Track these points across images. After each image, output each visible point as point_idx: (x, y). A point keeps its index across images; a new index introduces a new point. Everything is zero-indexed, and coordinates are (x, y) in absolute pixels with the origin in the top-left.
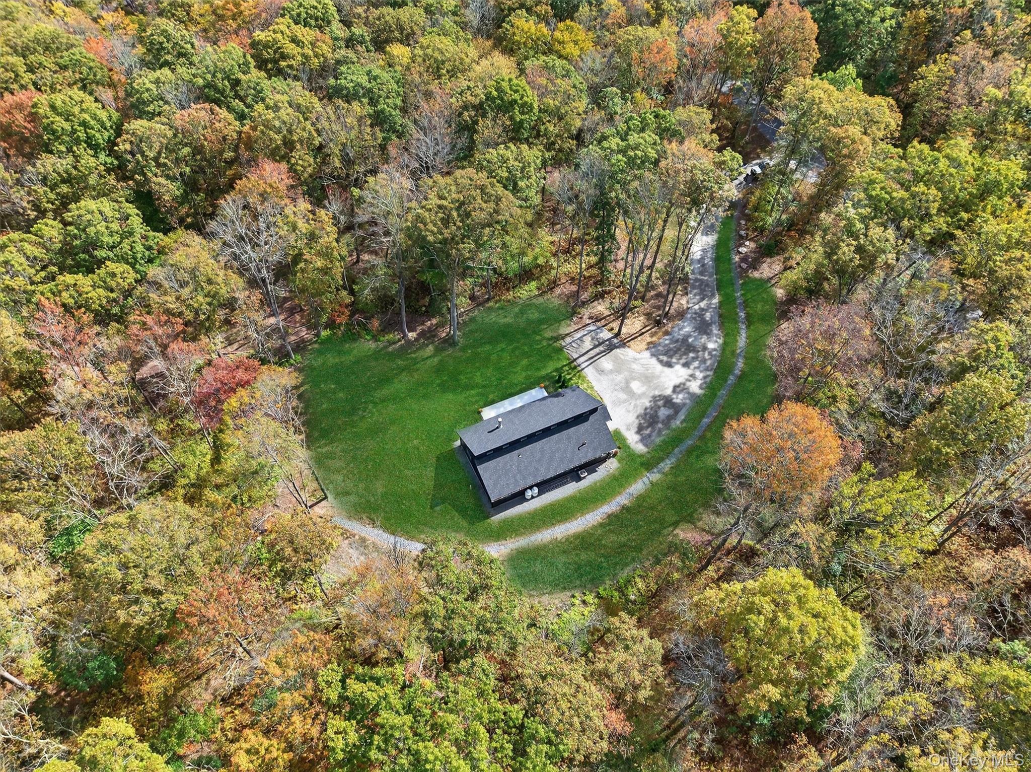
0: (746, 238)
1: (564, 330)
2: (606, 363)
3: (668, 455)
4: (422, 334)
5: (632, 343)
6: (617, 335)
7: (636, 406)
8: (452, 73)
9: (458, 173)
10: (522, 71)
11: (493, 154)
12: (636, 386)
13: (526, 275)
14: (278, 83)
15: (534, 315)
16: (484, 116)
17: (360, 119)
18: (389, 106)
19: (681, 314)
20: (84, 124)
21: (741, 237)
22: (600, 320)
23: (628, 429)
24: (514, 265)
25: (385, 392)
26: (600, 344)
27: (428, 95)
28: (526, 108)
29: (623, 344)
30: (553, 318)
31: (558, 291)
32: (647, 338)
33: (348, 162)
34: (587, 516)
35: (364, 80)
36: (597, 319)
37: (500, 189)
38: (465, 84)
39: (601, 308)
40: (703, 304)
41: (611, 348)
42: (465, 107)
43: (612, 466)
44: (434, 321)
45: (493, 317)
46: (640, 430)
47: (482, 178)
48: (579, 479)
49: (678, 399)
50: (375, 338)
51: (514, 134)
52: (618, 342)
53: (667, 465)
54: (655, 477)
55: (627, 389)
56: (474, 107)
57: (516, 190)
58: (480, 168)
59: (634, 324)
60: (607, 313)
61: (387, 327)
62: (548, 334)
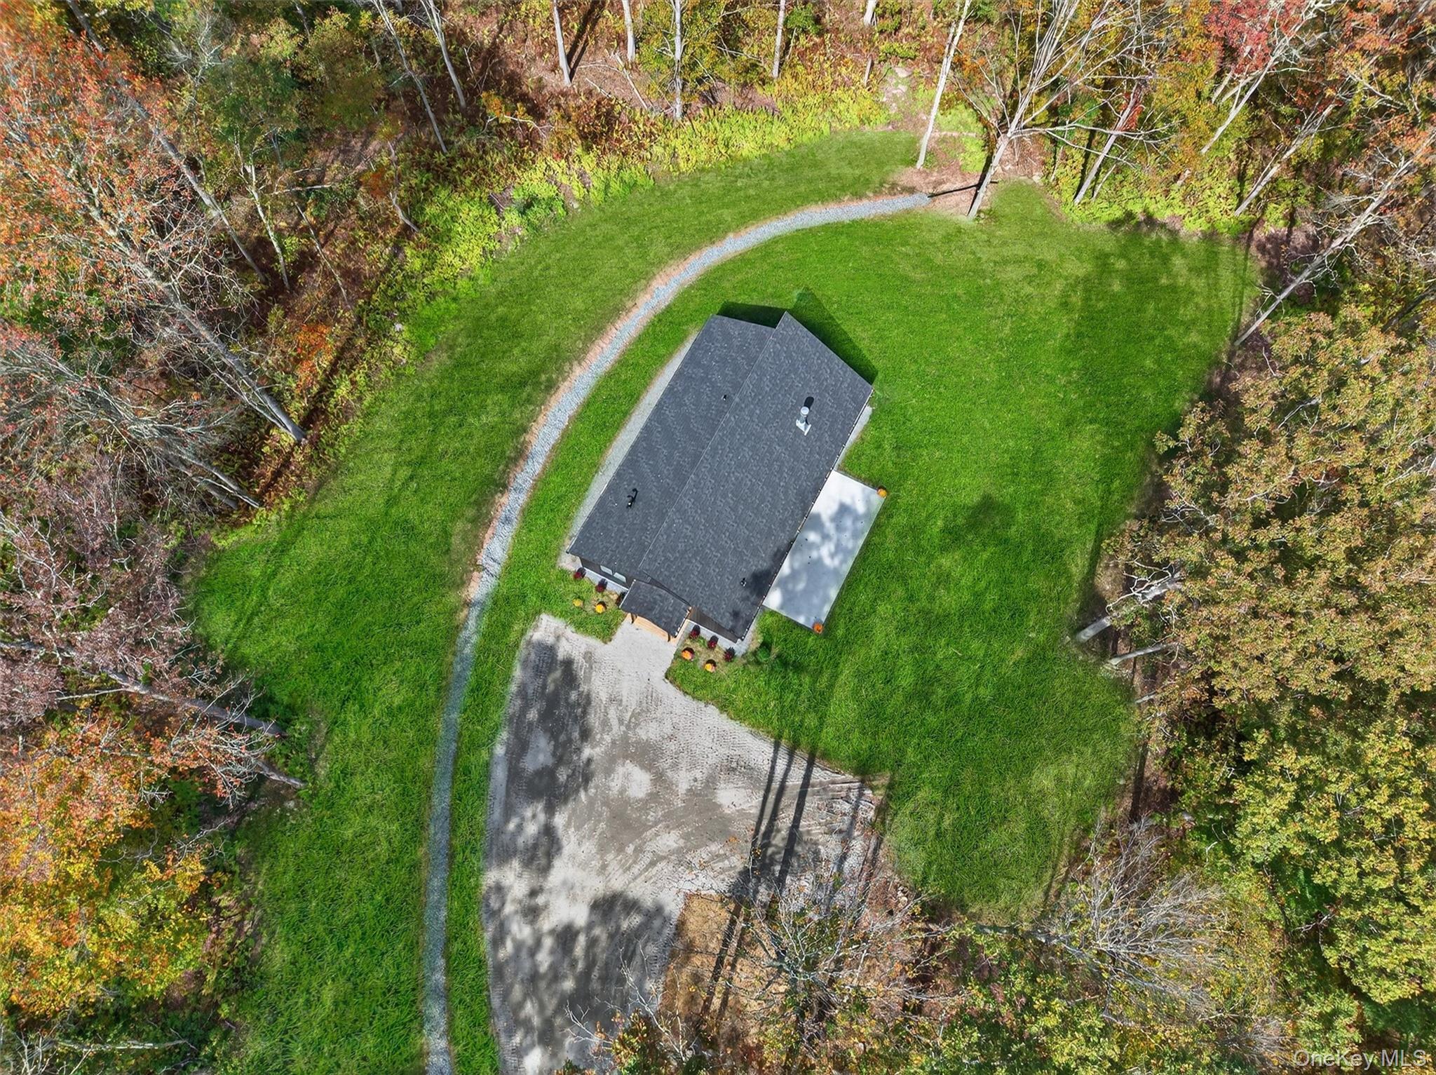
2: (740, 804)
3: (483, 650)
5: (725, 914)
6: (771, 918)
7: (608, 723)
23: (588, 656)
29: (740, 895)
34: (556, 434)
53: (472, 629)
55: (650, 757)
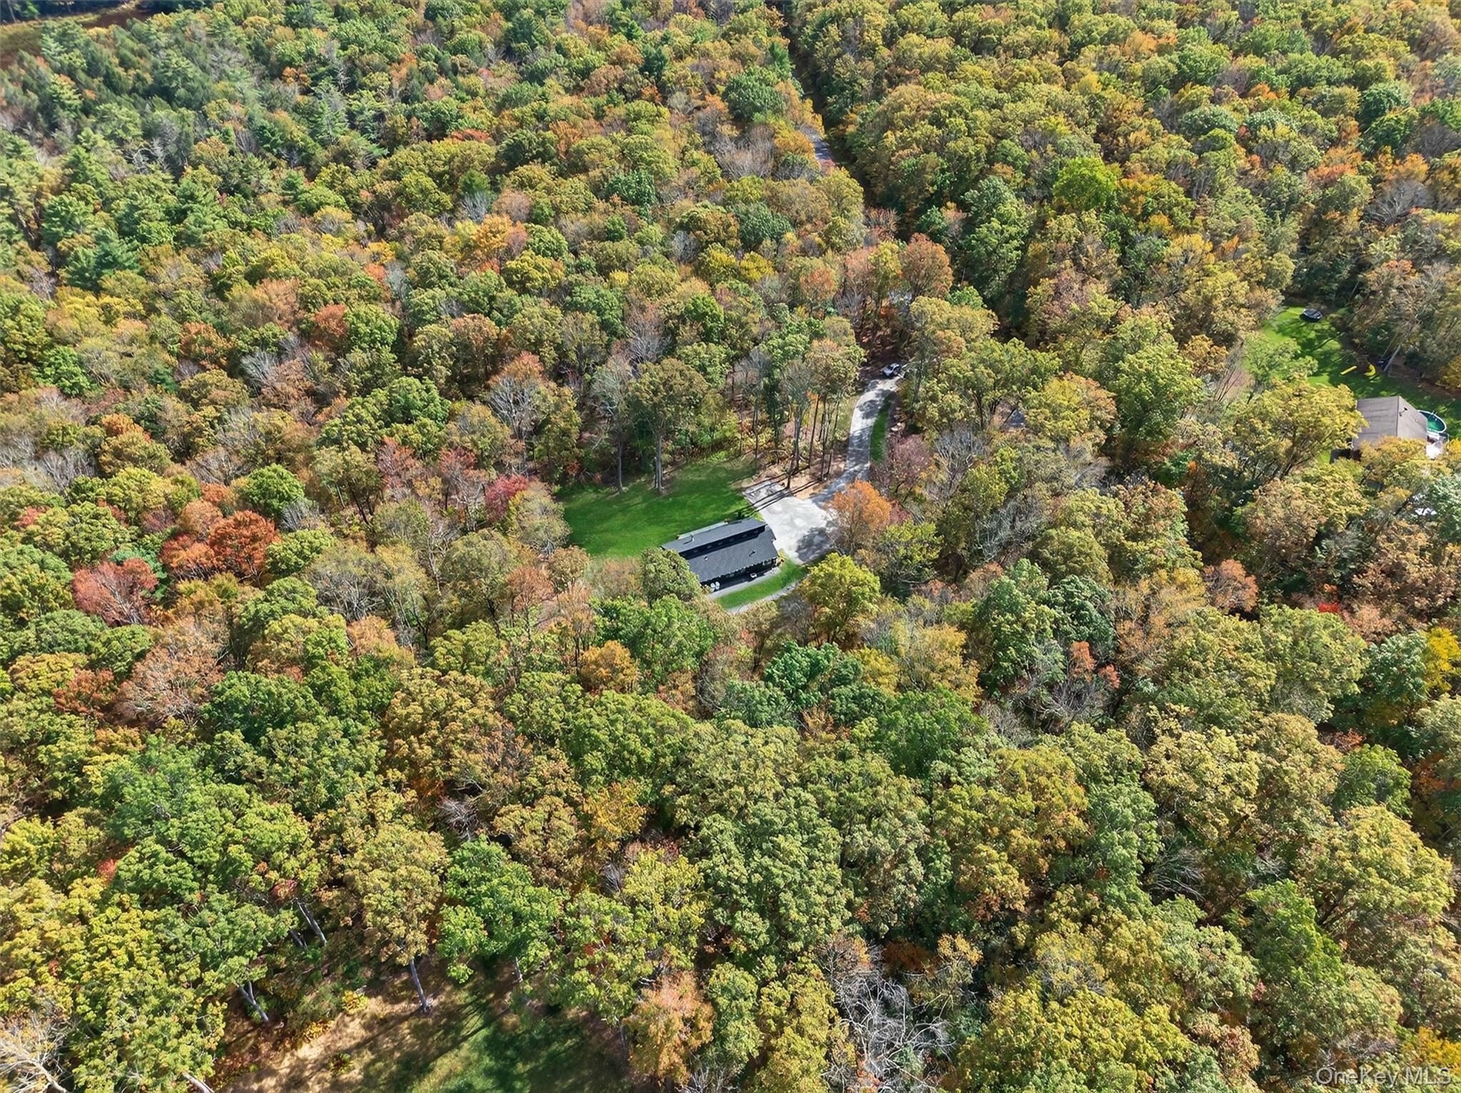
0: (899, 420)
1: (745, 484)
2: (777, 506)
4: (633, 489)
5: (798, 493)
6: (787, 488)
7: (797, 535)
8: (660, 293)
9: (665, 361)
10: (713, 291)
11: (688, 349)
12: (798, 522)
13: (717, 446)
14: (527, 299)
15: (722, 475)
16: (684, 323)
17: (592, 325)
18: (612, 316)
19: (839, 474)
20: (380, 328)
21: (894, 419)
22: (774, 478)
23: (789, 549)
24: (707, 438)
25: (605, 525)
26: (773, 494)
27: (642, 309)
28: (715, 318)
29: (791, 494)
30: (737, 476)
31: (742, 458)
32: (811, 490)
33: (581, 357)
35: (593, 297)
36: (772, 477)
37: (693, 372)
38: (669, 301)
39: (776, 470)
40: (857, 467)
41: (782, 496)
42: (670, 317)
43: (775, 571)
44: (643, 479)
45: (690, 477)
46: (799, 549)
47: (680, 365)
48: (750, 579)
49: (830, 530)
50: (596, 491)
51: (706, 337)
52: (788, 493)
55: (791, 523)
56: (678, 317)
57: (706, 373)
58: (679, 358)
59: (800, 481)
60: (780, 473)
61: (606, 482)
62: (733, 487)
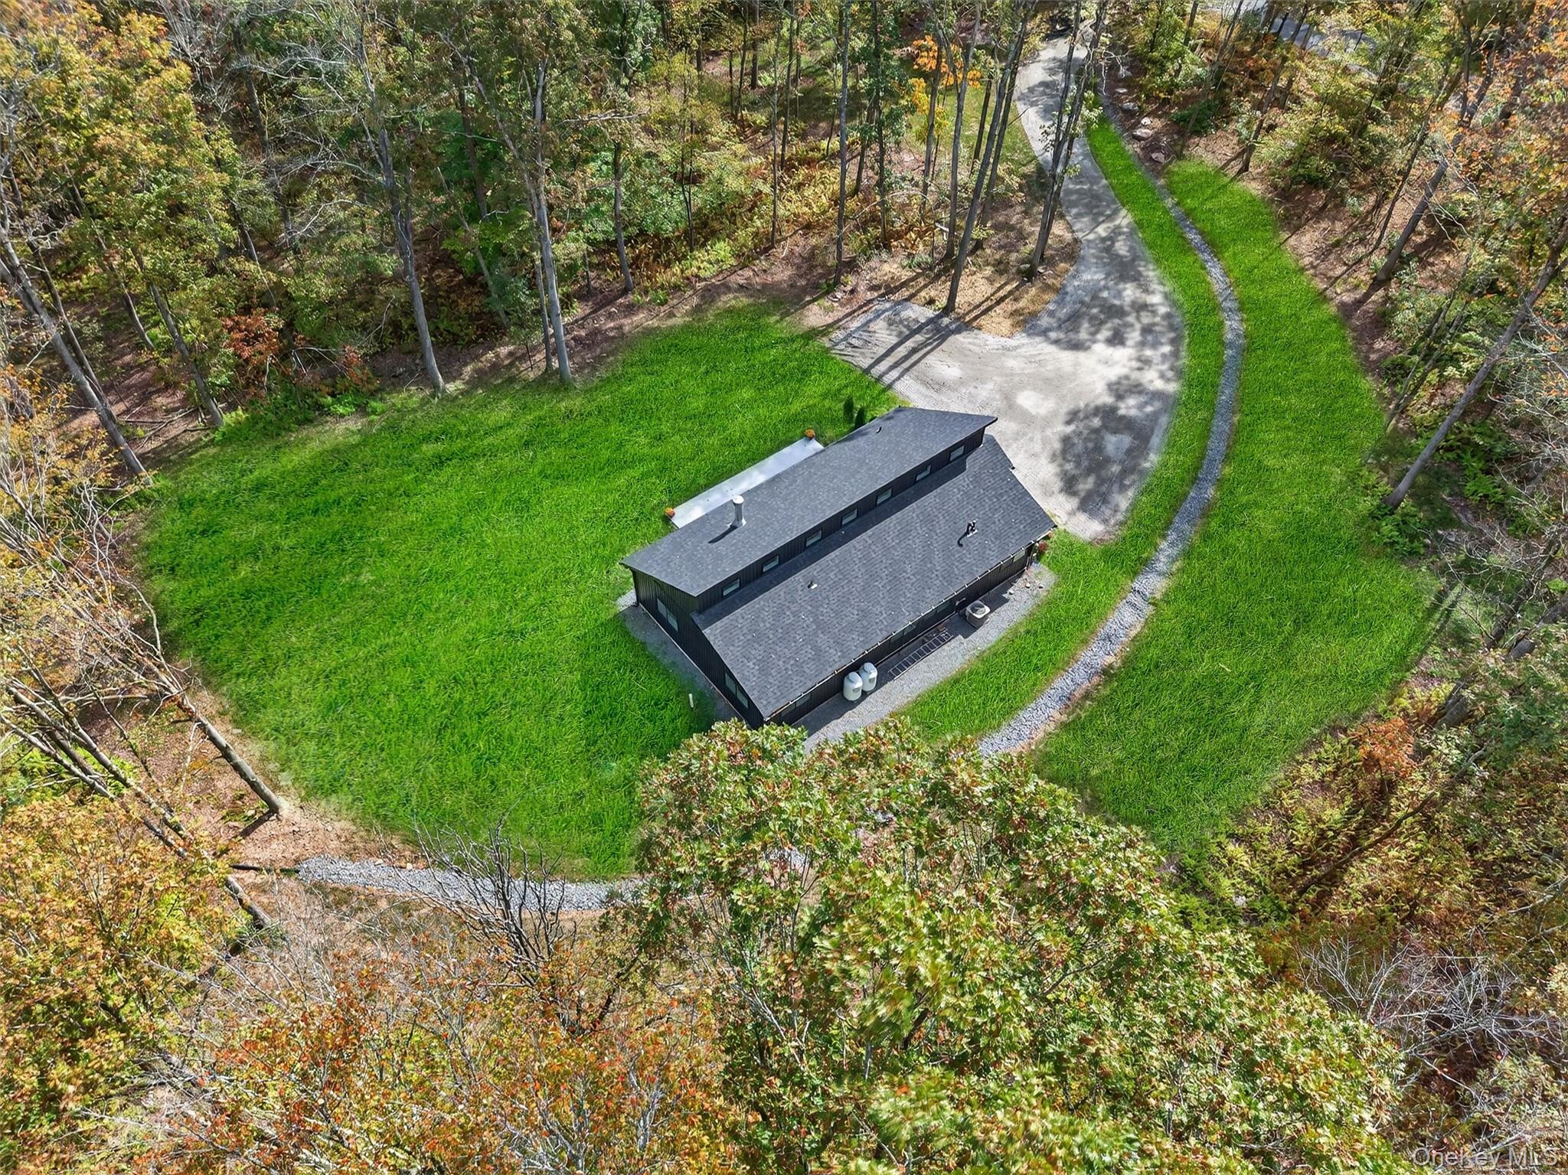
0: (1142, 113)
2: (940, 364)
3: (1157, 533)
4: (480, 379)
5: (984, 321)
6: (948, 309)
7: (1045, 441)
12: (1029, 401)
13: (699, 234)
19: (1071, 253)
21: (1129, 113)
22: (898, 289)
26: (914, 333)
29: (965, 325)
31: (782, 251)
32: (1015, 306)
36: (888, 289)
39: (891, 267)
40: (1102, 231)
43: (1040, 579)
44: (504, 351)
45: (644, 321)
48: (971, 626)
49: (1131, 408)
50: (361, 409)
52: (952, 322)
54: (1154, 584)
55: (1011, 410)
59: (975, 286)
60: (906, 275)
